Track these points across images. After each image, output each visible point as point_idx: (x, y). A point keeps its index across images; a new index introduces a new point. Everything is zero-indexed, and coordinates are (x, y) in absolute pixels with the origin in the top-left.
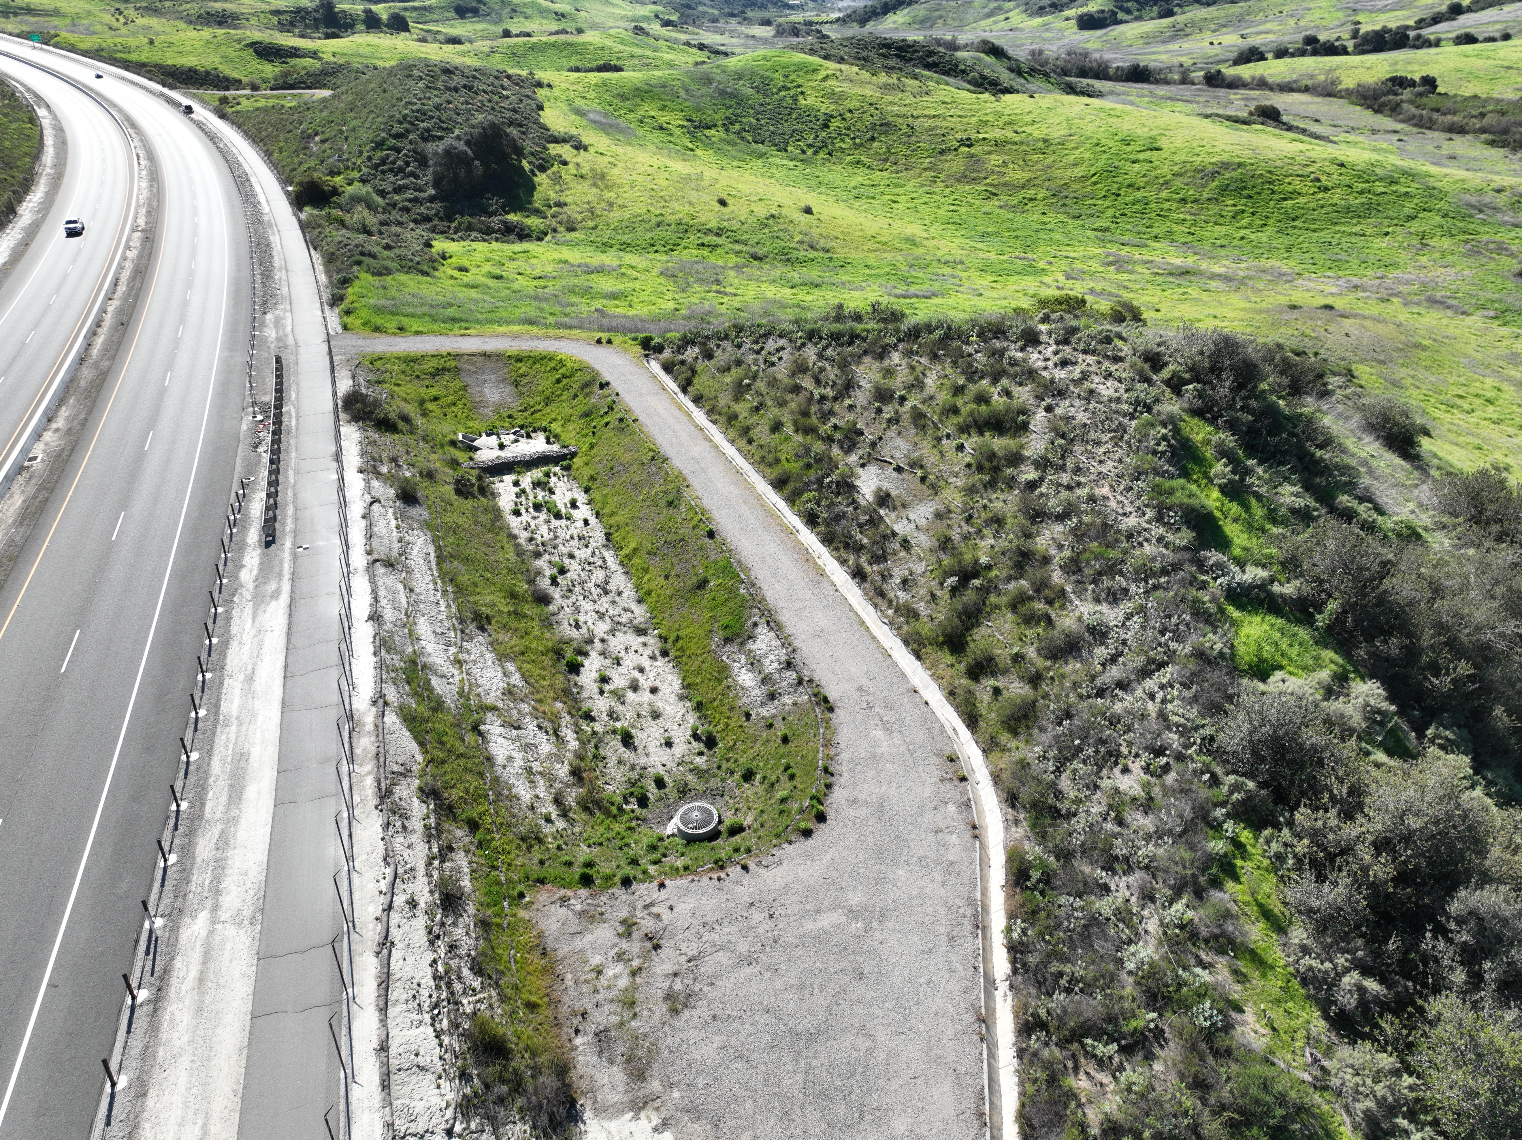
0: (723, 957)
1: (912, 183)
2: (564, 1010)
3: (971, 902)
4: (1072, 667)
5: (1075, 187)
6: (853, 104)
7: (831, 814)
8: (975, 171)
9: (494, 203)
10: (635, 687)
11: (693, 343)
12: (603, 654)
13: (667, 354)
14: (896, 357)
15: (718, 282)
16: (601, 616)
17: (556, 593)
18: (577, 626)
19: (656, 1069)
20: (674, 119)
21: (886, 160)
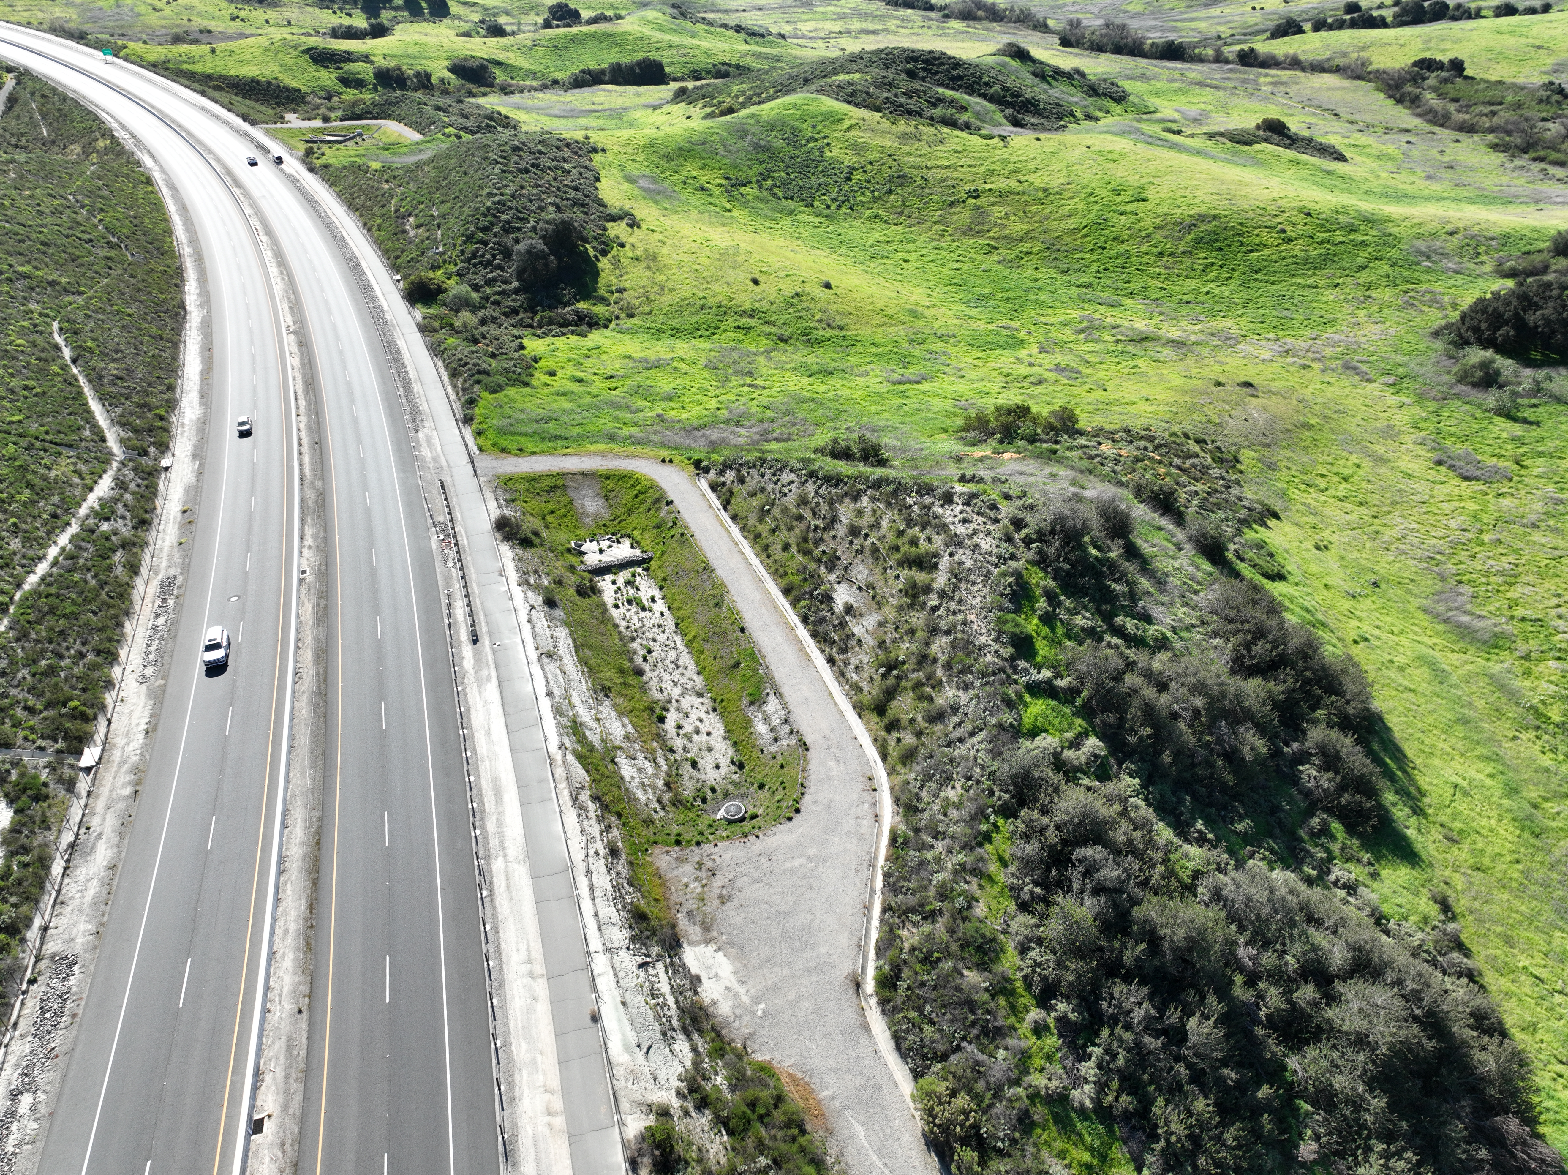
0: (746, 879)
1: (923, 238)
2: (671, 903)
3: (869, 854)
4: (938, 728)
5: (1067, 239)
6: (873, 156)
7: (803, 809)
8: (980, 223)
9: (568, 293)
10: (697, 732)
11: (731, 468)
12: (678, 710)
13: (712, 475)
14: (865, 501)
15: (750, 374)
16: (675, 684)
17: (647, 667)
18: (661, 691)
19: (715, 927)
20: (712, 178)
21: (901, 214)
